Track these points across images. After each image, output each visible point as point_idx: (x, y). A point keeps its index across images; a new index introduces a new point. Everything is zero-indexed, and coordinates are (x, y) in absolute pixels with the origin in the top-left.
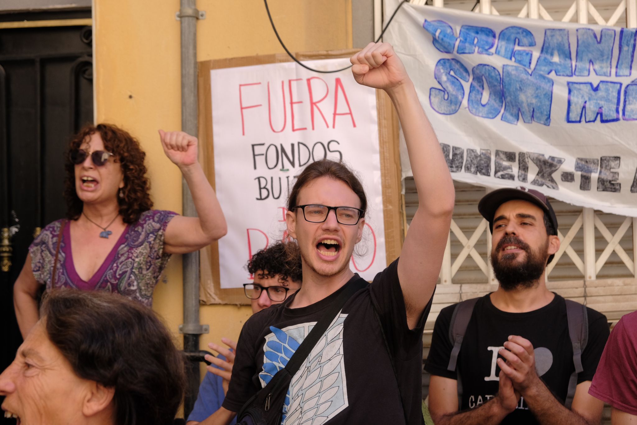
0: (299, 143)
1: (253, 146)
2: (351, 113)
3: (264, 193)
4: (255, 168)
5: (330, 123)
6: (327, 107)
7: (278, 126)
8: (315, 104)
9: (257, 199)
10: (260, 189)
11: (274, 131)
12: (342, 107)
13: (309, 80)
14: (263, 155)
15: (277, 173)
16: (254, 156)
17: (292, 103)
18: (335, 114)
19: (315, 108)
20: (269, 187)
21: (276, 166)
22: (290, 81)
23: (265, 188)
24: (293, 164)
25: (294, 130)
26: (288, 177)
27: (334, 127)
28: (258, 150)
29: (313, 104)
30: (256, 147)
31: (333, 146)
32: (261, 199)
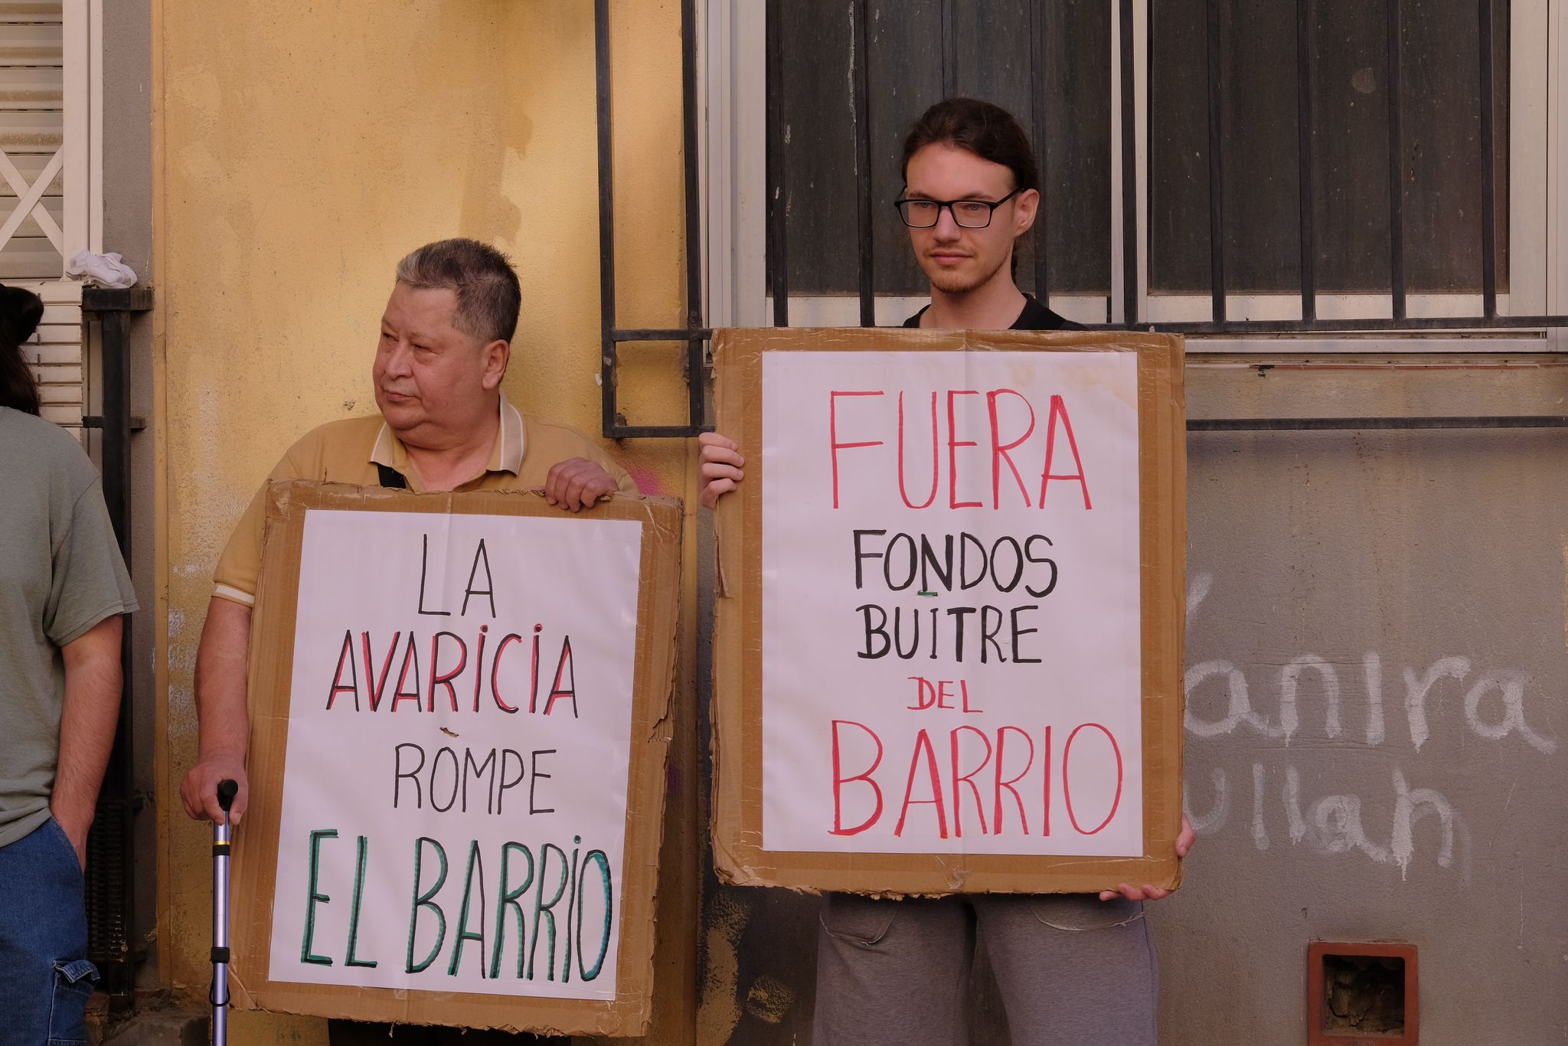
0: (963, 535)
1: (857, 534)
2: (1081, 477)
3: (878, 644)
4: (859, 584)
5: (1035, 497)
6: (1028, 460)
7: (919, 493)
8: (1003, 449)
9: (861, 655)
10: (869, 632)
11: (908, 505)
12: (1063, 463)
13: (991, 395)
14: (880, 555)
15: (909, 600)
16: (859, 556)
17: (952, 444)
18: (1046, 476)
19: (1001, 456)
20: (889, 629)
21: (908, 584)
22: (951, 394)
23: (879, 631)
24: (947, 581)
25: (953, 506)
26: (934, 611)
27: (1042, 506)
28: (868, 544)
29: (997, 449)
30: (863, 537)
31: (1038, 549)
32: (870, 655)
